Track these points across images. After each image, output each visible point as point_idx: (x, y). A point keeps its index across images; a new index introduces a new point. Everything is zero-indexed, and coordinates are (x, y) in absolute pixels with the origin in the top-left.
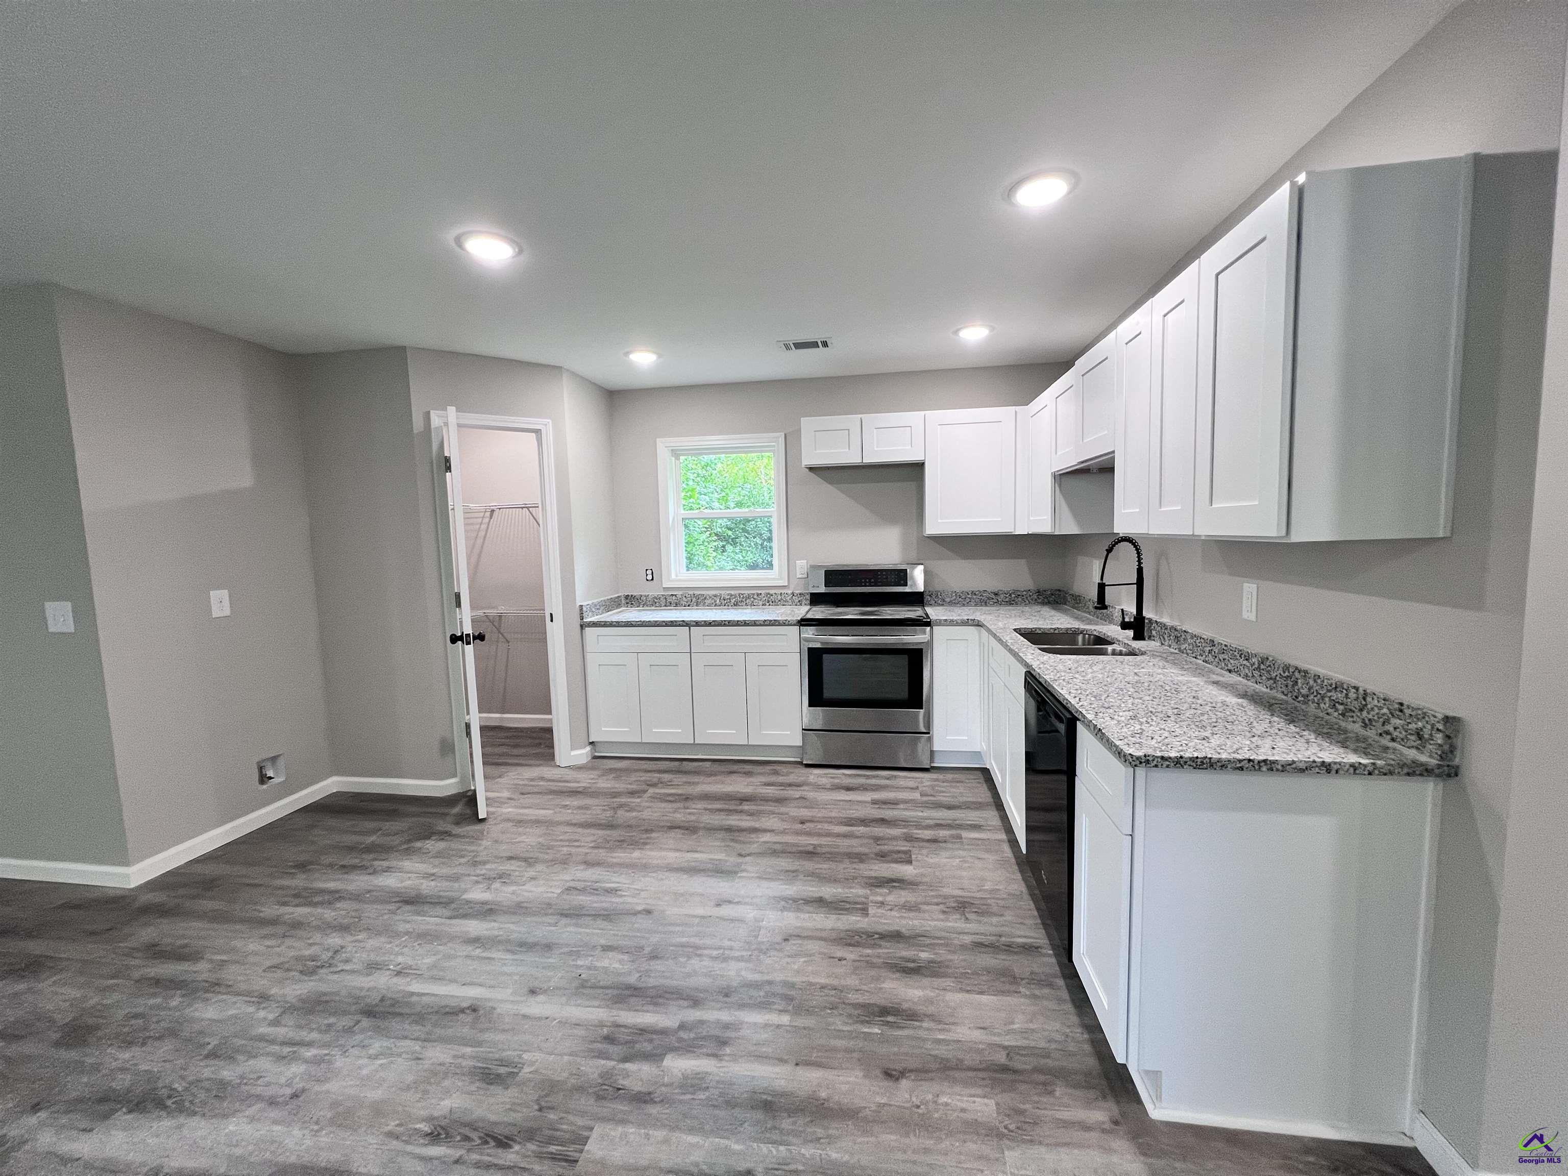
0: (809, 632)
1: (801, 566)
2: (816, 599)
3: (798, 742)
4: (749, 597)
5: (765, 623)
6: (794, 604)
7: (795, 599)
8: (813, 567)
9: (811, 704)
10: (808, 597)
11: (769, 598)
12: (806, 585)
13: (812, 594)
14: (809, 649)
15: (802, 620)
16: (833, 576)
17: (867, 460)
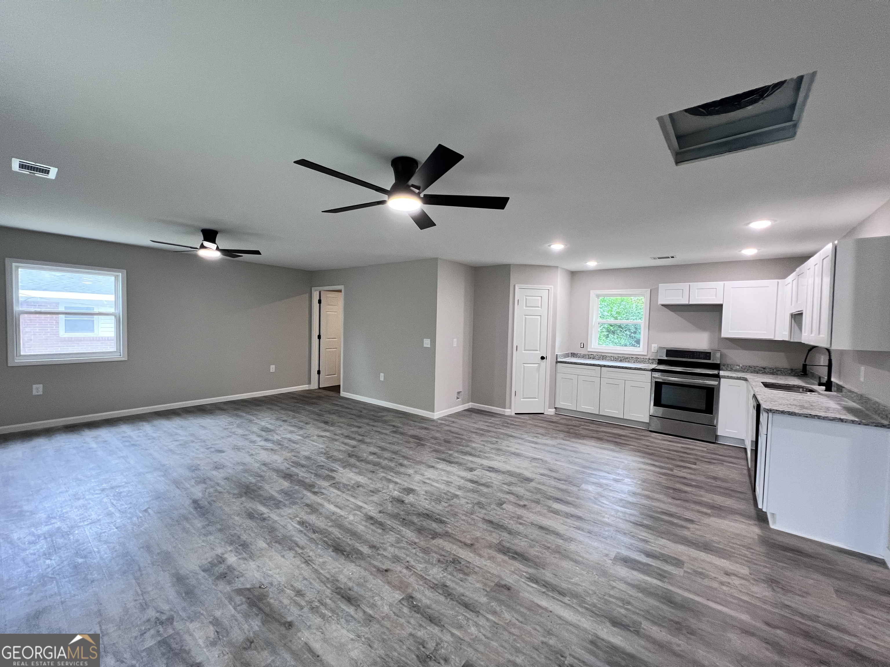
0: (657, 375)
1: (654, 347)
2: (661, 362)
3: (647, 420)
4: (627, 358)
5: (635, 369)
6: (649, 363)
7: (651, 361)
8: (661, 348)
9: (655, 405)
10: (657, 361)
11: (637, 359)
12: (656, 356)
13: (659, 360)
14: (656, 382)
15: (653, 369)
16: (670, 352)
17: (690, 303)
